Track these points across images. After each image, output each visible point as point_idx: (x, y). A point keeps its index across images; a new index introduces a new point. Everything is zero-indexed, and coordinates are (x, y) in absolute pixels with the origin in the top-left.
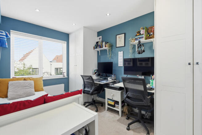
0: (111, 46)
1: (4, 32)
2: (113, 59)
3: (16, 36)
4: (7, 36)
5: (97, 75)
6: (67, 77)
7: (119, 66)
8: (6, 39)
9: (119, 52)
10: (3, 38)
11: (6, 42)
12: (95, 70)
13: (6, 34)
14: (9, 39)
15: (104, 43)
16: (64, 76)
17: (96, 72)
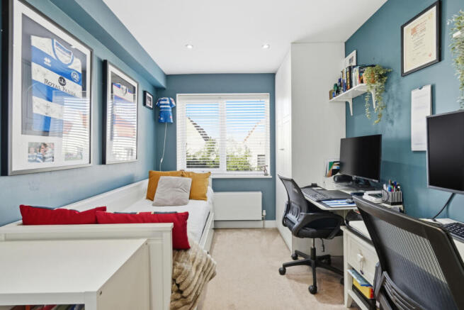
0: (381, 77)
1: (168, 99)
2: (392, 122)
3: (188, 101)
4: (171, 104)
5: (336, 179)
6: (271, 177)
7: (414, 148)
8: (170, 110)
9: (415, 93)
10: (166, 108)
11: (171, 114)
12: (331, 164)
13: (171, 101)
14: (174, 109)
15: (355, 73)
16: (266, 175)
17: (335, 167)
